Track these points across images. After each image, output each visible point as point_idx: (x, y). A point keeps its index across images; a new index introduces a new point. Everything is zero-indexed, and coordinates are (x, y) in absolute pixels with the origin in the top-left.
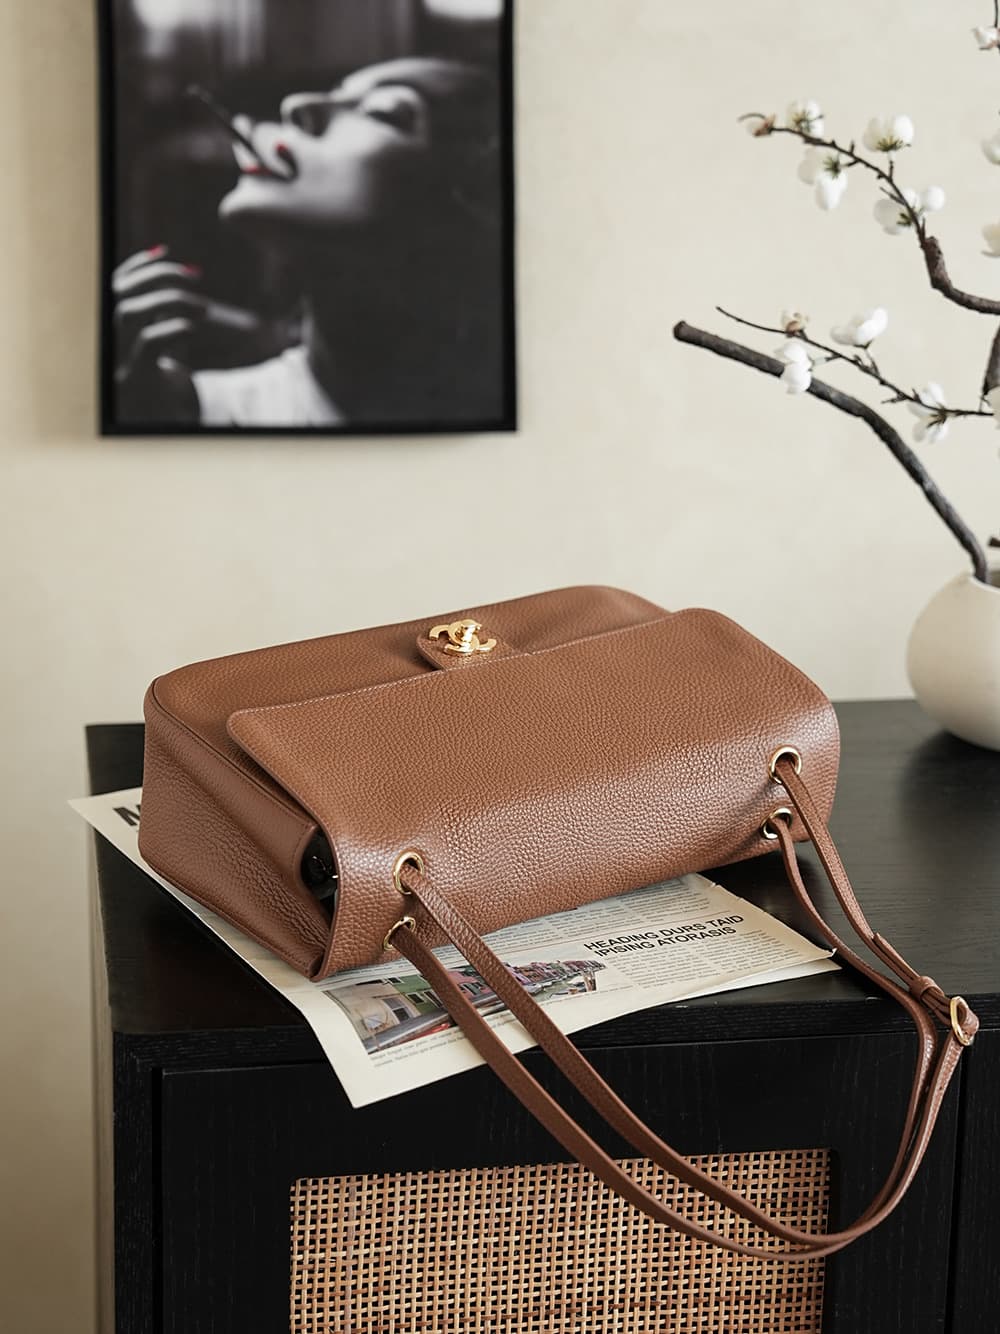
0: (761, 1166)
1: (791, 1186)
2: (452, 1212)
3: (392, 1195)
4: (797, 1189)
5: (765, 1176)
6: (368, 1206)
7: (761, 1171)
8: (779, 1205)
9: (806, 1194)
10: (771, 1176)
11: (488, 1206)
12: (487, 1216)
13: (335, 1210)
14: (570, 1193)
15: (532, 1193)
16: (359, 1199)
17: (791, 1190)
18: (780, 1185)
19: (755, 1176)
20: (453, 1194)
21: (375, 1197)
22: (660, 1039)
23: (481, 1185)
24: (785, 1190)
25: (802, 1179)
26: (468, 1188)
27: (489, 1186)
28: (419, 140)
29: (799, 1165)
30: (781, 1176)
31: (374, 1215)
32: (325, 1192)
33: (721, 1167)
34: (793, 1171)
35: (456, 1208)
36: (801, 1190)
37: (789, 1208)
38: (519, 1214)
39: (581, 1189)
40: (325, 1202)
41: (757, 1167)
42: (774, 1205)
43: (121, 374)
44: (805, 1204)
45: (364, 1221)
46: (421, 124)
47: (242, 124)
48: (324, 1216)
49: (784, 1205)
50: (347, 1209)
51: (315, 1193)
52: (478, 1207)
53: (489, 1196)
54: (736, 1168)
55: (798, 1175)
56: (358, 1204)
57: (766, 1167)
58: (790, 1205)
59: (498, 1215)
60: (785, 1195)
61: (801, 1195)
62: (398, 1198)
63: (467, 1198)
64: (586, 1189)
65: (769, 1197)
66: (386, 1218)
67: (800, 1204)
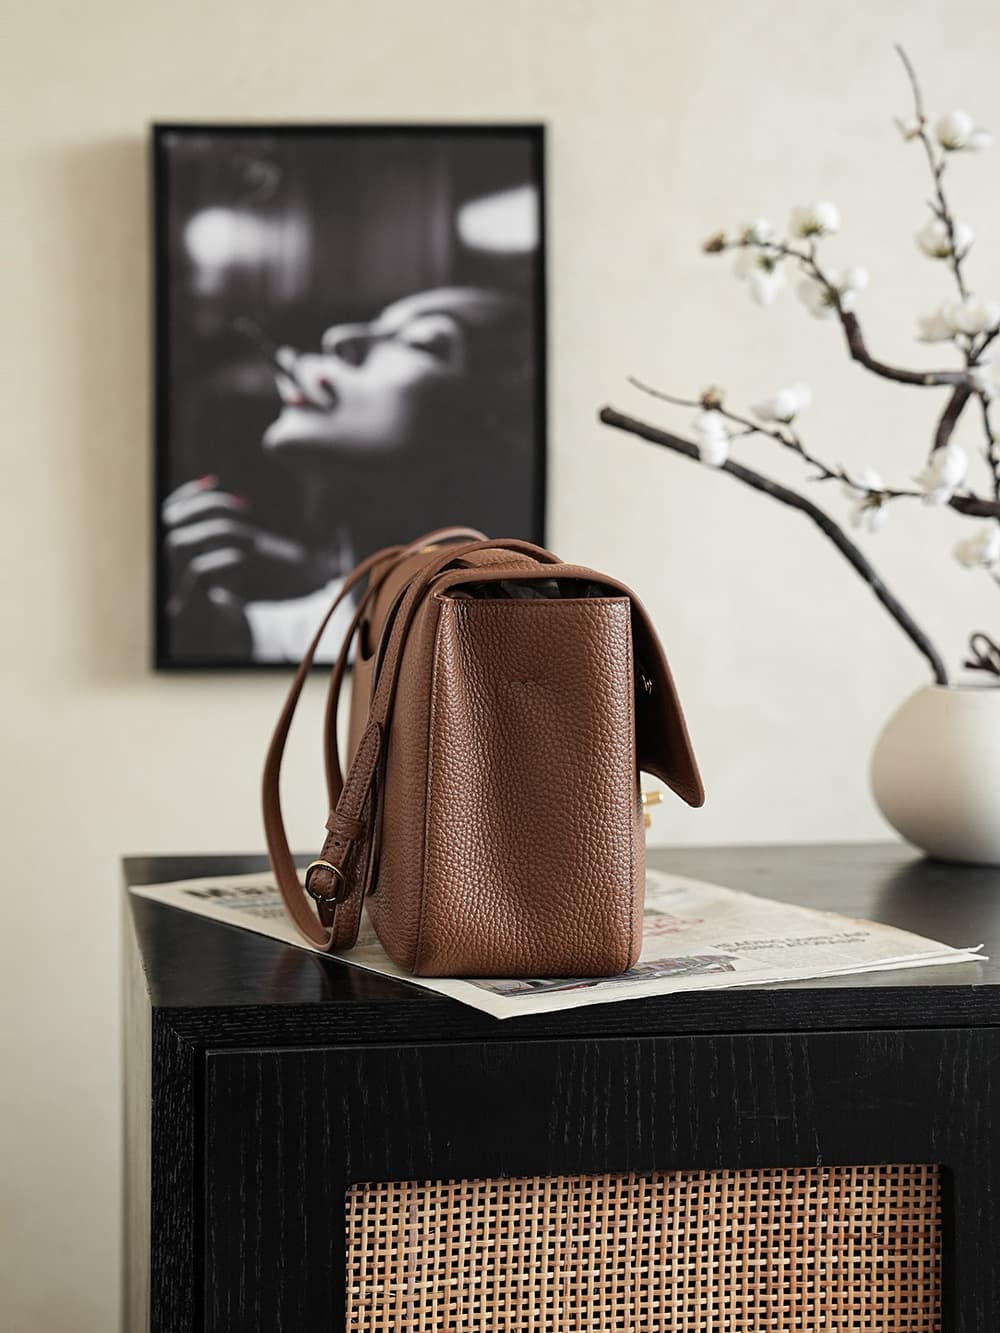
0: (865, 1194)
1: (899, 1218)
2: (524, 1240)
3: (457, 1216)
4: (906, 1223)
5: (870, 1205)
6: (430, 1229)
7: (865, 1199)
8: (886, 1241)
9: (916, 1229)
10: (876, 1205)
11: (564, 1233)
12: (563, 1245)
13: (395, 1234)
14: (654, 1220)
15: (612, 1218)
16: (421, 1220)
17: (899, 1223)
18: (887, 1217)
19: (859, 1205)
20: (525, 1217)
21: (438, 1218)
22: (749, 1027)
23: (555, 1207)
24: (893, 1223)
25: (911, 1210)
26: (541, 1211)
27: (565, 1209)
28: (456, 367)
29: (906, 1193)
30: (888, 1206)
31: (438, 1241)
32: (384, 1211)
33: (821, 1194)
34: (900, 1199)
35: (528, 1235)
36: (910, 1223)
37: (898, 1245)
38: (598, 1243)
39: (666, 1215)
40: (383, 1223)
41: (859, 1194)
42: (880, 1241)
43: (175, 606)
44: (915, 1241)
45: (427, 1247)
46: (458, 353)
47: (286, 357)
48: (382, 1240)
49: (892, 1241)
50: (407, 1233)
51: (372, 1211)
52: (552, 1233)
53: (564, 1221)
54: (837, 1195)
55: (906, 1205)
56: (420, 1226)
57: (870, 1194)
58: (898, 1241)
59: (576, 1244)
60: (892, 1229)
61: (910, 1229)
62: (464, 1221)
63: (540, 1222)
64: (671, 1215)
65: (875, 1230)
66: (452, 1245)
67: (910, 1240)
